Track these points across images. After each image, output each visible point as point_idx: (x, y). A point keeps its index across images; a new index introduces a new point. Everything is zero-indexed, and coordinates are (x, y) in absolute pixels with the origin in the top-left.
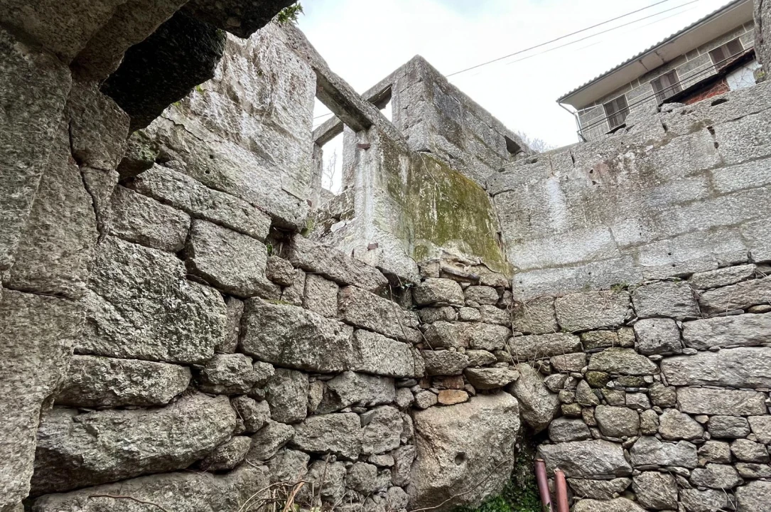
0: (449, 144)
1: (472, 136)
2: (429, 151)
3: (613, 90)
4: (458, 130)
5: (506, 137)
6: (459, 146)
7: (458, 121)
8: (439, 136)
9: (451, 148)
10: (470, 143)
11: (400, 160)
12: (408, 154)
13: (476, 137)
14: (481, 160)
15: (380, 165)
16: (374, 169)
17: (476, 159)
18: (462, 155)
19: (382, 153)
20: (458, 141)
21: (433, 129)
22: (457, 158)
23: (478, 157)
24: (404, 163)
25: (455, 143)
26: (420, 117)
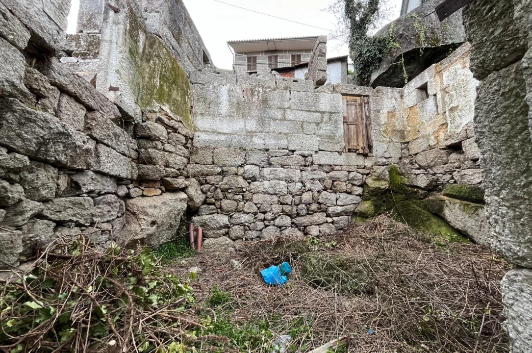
0: (173, 39)
1: (186, 41)
2: (160, 37)
3: (253, 51)
4: (180, 33)
5: (203, 51)
6: (179, 43)
7: (181, 26)
8: (168, 30)
9: (174, 43)
10: (185, 45)
11: (140, 33)
12: (145, 32)
13: (188, 42)
14: (189, 58)
15: (126, 30)
16: (121, 32)
17: (186, 56)
18: (179, 50)
19: (128, 21)
20: (179, 40)
21: (165, 23)
22: (176, 51)
23: (188, 56)
24: (142, 37)
25: (177, 40)
26: (158, 10)
